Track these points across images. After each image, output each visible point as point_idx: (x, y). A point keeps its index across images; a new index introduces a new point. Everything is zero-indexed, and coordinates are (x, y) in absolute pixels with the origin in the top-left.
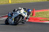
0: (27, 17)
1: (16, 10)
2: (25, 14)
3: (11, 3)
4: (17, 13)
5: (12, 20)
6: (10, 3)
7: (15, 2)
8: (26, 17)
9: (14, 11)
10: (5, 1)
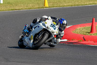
0: (60, 34)
1: (38, 20)
2: (55, 29)
3: (49, 7)
4: (39, 27)
5: (30, 39)
6: (46, 7)
7: (56, 5)
8: (55, 34)
9: (35, 22)
10: (38, 3)
